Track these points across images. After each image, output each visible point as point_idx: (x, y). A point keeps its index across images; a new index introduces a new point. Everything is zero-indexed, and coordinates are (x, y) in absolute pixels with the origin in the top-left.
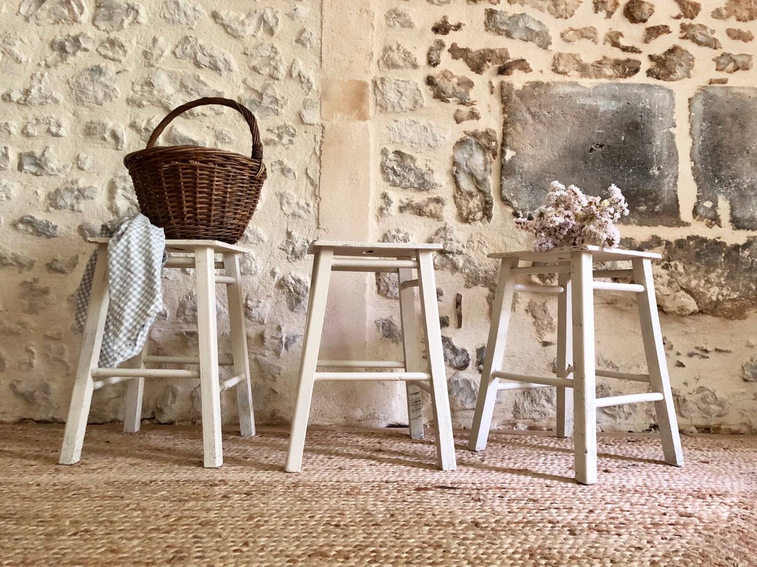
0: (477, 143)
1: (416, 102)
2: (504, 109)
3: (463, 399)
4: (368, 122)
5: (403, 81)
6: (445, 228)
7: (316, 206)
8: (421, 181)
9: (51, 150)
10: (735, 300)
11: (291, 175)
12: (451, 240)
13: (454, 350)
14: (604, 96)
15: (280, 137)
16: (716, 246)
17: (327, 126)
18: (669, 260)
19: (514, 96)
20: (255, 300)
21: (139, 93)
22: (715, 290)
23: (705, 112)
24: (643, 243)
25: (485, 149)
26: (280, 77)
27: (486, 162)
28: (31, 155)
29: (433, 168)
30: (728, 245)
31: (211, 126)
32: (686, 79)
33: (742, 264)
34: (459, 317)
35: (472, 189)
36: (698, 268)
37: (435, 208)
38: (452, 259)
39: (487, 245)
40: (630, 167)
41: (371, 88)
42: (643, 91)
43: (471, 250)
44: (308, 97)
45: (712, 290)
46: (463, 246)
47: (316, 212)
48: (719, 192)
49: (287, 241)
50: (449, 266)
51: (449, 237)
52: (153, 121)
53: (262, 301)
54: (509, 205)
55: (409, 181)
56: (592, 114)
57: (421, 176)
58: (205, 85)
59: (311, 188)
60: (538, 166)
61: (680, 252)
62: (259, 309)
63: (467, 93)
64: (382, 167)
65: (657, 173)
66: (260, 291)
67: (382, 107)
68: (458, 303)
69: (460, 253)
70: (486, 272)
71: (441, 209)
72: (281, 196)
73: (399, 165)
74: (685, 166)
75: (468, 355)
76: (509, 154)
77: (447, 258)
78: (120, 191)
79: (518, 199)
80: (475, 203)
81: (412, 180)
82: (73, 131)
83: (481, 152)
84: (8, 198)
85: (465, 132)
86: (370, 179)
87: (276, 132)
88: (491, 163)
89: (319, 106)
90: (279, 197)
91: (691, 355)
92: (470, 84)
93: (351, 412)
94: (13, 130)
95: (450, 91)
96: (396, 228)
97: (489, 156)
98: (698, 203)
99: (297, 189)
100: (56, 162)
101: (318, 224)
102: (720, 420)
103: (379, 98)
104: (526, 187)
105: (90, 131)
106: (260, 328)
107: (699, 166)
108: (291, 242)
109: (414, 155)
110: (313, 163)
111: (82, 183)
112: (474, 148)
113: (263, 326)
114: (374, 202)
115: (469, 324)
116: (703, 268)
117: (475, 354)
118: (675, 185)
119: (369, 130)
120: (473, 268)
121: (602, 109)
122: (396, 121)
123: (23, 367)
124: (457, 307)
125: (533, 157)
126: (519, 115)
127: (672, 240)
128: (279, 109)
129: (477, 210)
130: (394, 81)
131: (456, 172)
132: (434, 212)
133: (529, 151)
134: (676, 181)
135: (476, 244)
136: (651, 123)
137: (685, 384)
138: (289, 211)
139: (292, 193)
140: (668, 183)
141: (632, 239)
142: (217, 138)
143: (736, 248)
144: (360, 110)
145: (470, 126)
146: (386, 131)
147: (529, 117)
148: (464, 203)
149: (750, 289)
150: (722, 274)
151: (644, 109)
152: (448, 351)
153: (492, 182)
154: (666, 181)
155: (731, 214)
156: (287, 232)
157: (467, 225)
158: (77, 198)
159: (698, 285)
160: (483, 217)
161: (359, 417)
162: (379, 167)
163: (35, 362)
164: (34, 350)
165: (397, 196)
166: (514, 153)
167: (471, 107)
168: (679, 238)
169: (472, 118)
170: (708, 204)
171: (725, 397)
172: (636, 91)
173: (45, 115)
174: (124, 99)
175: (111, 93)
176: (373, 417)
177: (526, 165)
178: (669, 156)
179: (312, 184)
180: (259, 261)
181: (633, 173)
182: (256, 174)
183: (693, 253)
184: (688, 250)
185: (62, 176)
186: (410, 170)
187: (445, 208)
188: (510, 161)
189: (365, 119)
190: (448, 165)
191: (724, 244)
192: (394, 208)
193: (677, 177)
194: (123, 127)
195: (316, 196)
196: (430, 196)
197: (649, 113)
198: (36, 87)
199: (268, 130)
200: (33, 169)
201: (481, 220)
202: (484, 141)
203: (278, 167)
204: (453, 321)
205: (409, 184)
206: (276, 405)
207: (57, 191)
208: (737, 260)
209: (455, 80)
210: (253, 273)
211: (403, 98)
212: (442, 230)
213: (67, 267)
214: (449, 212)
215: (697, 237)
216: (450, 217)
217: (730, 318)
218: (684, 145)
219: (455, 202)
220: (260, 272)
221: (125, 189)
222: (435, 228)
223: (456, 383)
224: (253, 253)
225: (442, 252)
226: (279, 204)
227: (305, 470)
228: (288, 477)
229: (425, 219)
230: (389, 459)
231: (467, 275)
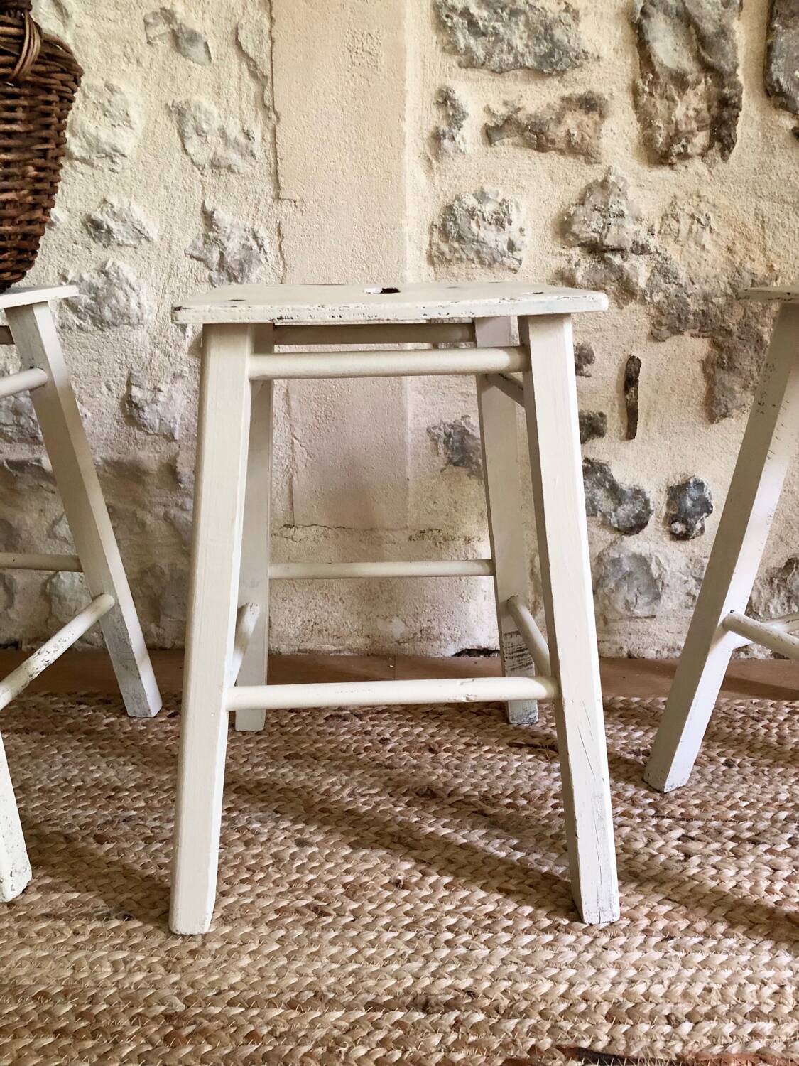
3: (631, 598)
6: (604, 185)
7: (268, 136)
8: (544, 48)
11: (198, 51)
12: (621, 215)
13: (615, 491)
20: (148, 385)
34: (631, 414)
35: (687, 64)
37: (579, 126)
38: (621, 269)
39: (713, 224)
43: (671, 240)
46: (651, 232)
47: (271, 155)
49: (206, 236)
50: (612, 287)
51: (615, 208)
53: (163, 387)
54: (785, 107)
55: (511, 48)
57: (543, 31)
59: (251, 86)
62: (159, 408)
64: (436, 10)
66: (155, 363)
68: (630, 380)
69: (642, 249)
70: (706, 298)
71: (597, 127)
72: (179, 113)
75: (647, 502)
77: (608, 264)
80: (691, 105)
81: (519, 45)
86: (405, 50)
90: (175, 117)
93: (380, 625)
96: (475, 187)
99: (218, 91)
101: (278, 186)
106: (166, 450)
108: (216, 239)
110: (250, 9)
113: (173, 446)
114: (419, 118)
115: (654, 426)
117: (664, 498)
120: (672, 288)
124: (626, 390)
129: (694, 125)
131: (643, 12)
132: (576, 136)
135: (685, 224)
138: (203, 157)
139: (205, 101)
148: (660, 105)
152: (600, 493)
156: (205, 212)
157: (665, 172)
160: (710, 147)
161: (397, 636)
162: (428, 12)
165: (478, 97)
176: (426, 635)
179: (253, 75)
180: (145, 290)
182: (13, 66)
186: (514, 13)
187: (610, 124)
192: (470, 132)
195: (267, 108)
196: (566, 93)
201: (703, 155)
203: (163, 28)
204: (614, 423)
205: (511, 59)
210: (134, 320)
212: (596, 189)
214: (618, 136)
216: (621, 151)
219: (636, 106)
220: (150, 317)
222: (579, 184)
223: (616, 562)
224: (128, 270)
225: (595, 249)
226: (176, 137)
227: (225, 920)
228: (169, 967)
229: (552, 160)
230: (446, 843)
231: (658, 307)
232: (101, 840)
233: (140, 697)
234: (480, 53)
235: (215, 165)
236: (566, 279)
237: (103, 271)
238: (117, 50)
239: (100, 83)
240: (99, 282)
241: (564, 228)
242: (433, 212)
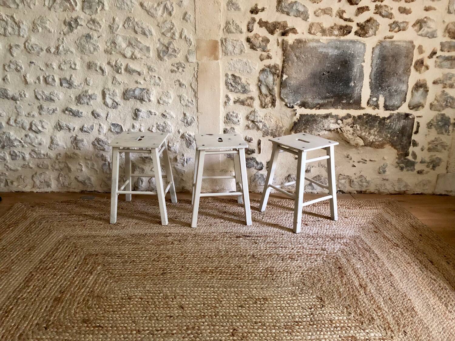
0: (270, 71)
1: (242, 51)
2: (283, 54)
4: (219, 61)
5: (235, 40)
6: (254, 111)
7: (196, 101)
8: (244, 90)
9: (73, 76)
10: (380, 141)
11: (184, 87)
12: (257, 116)
13: (257, 163)
14: (332, 47)
15: (178, 68)
16: (375, 118)
17: (200, 63)
18: (354, 124)
19: (289, 48)
20: (172, 143)
21: (110, 47)
22: (372, 137)
23: (379, 55)
24: (343, 117)
25: (274, 74)
26: (176, 38)
27: (274, 80)
28: (65, 79)
29: (249, 82)
30: (381, 117)
31: (145, 64)
32: (373, 36)
33: (386, 126)
34: (260, 149)
35: (267, 93)
36: (366, 128)
38: (257, 125)
39: (273, 118)
40: (341, 82)
41: (220, 44)
42: (351, 44)
43: (266, 120)
44: (190, 48)
45: (371, 137)
46: (262, 119)
47: (196, 104)
48: (381, 94)
49: (184, 118)
50: (256, 128)
52: (118, 61)
53: (175, 144)
54: (283, 101)
55: (238, 89)
56: (325, 56)
57: (243, 87)
58: (141, 43)
59: (194, 93)
60: (298, 83)
61: (359, 121)
62: (174, 147)
63: (266, 46)
64: (226, 83)
65: (353, 84)
66: (174, 139)
67: (226, 53)
68: (259, 143)
69: (261, 122)
70: (272, 130)
71: (253, 102)
72: (180, 97)
73: (233, 81)
74: (366, 81)
75: (263, 165)
76: (285, 77)
77: (255, 124)
78: (107, 96)
79: (288, 99)
80: (268, 99)
81: (240, 88)
82: (82, 67)
83: (272, 75)
84: (59, 99)
85: (265, 65)
86: (220, 89)
87: (176, 66)
88: (276, 80)
89: (195, 53)
91: (359, 162)
92: (268, 41)
93: (214, 187)
94: (54, 67)
95: (258, 45)
96: (232, 111)
97: (276, 77)
98: (370, 98)
99: (187, 93)
100: (76, 82)
101: (197, 110)
102: (367, 188)
103: (224, 49)
104: (292, 93)
105: (90, 66)
106: (175, 155)
107: (373, 81)
108: (186, 118)
109: (240, 76)
110: (194, 81)
111: (90, 92)
112: (269, 73)
113: (176, 154)
114: (222, 99)
115: (264, 152)
116: (368, 128)
117: (266, 164)
118: (361, 90)
119: (220, 65)
120: (266, 128)
121: (330, 54)
122: (232, 60)
123: (79, 171)
124: (259, 145)
125: (296, 78)
126: (290, 57)
127: (356, 116)
128: (177, 55)
129: (269, 103)
130: (231, 41)
131: (260, 85)
132: (249, 103)
133: (294, 75)
134: (361, 89)
135: (268, 117)
136: (353, 61)
137: (355, 174)
138: (184, 104)
139: (185, 95)
140: (358, 90)
141: (338, 115)
142: (149, 69)
143: (384, 119)
144: (215, 55)
145: (267, 62)
146: (227, 65)
147: (295, 58)
148: (263, 99)
149: (387, 137)
150: (376, 130)
151: (350, 53)
152: (255, 163)
153: (276, 89)
154: (357, 88)
155: (385, 103)
156: (184, 113)
157: (265, 109)
158: (89, 100)
159: (365, 135)
162: (224, 83)
163: (84, 169)
164: (82, 164)
165: (233, 96)
166: (287, 76)
167: (268, 53)
168: (359, 114)
169: (268, 58)
170: (375, 99)
171: (370, 179)
172: (348, 44)
173: (68, 60)
174: (103, 50)
175: (97, 48)
176: (223, 189)
177: (292, 82)
178: (360, 77)
179: (194, 91)
180: (172, 126)
181: (341, 86)
183: (365, 121)
184: (362, 120)
185: (80, 88)
186: (239, 84)
187: (255, 102)
188: (285, 80)
189: (218, 60)
190: (256, 81)
191: (379, 117)
192: (231, 102)
193: (362, 87)
194: (104, 64)
195: (196, 96)
196: (248, 96)
197: (353, 56)
198: (61, 46)
199: (172, 65)
200: (67, 85)
201: (271, 107)
202: (273, 70)
203: (178, 83)
204: (257, 151)
205: (238, 91)
206: (183, 185)
207: (79, 95)
208: (384, 124)
209: (261, 39)
210: (170, 132)
211: (236, 49)
213: (90, 130)
214: (256, 103)
215: (368, 114)
216: (257, 106)
217: (378, 148)
218: (367, 71)
219: (259, 99)
220: (173, 131)
221: (109, 94)
222: (250, 111)
223: (258, 175)
224: (169, 123)
225: (253, 121)
226: (179, 101)
227: (198, 226)
228: (192, 231)
229: (245, 107)
230: (228, 218)
231: (264, 131)
232: (176, 219)
233: (174, 200)
234: (233, 90)
235: (186, 105)
236: (248, 127)
237: (164, 123)
238: (169, 86)
239: (166, 91)
240: (164, 125)
241: (247, 118)
242: (225, 115)
